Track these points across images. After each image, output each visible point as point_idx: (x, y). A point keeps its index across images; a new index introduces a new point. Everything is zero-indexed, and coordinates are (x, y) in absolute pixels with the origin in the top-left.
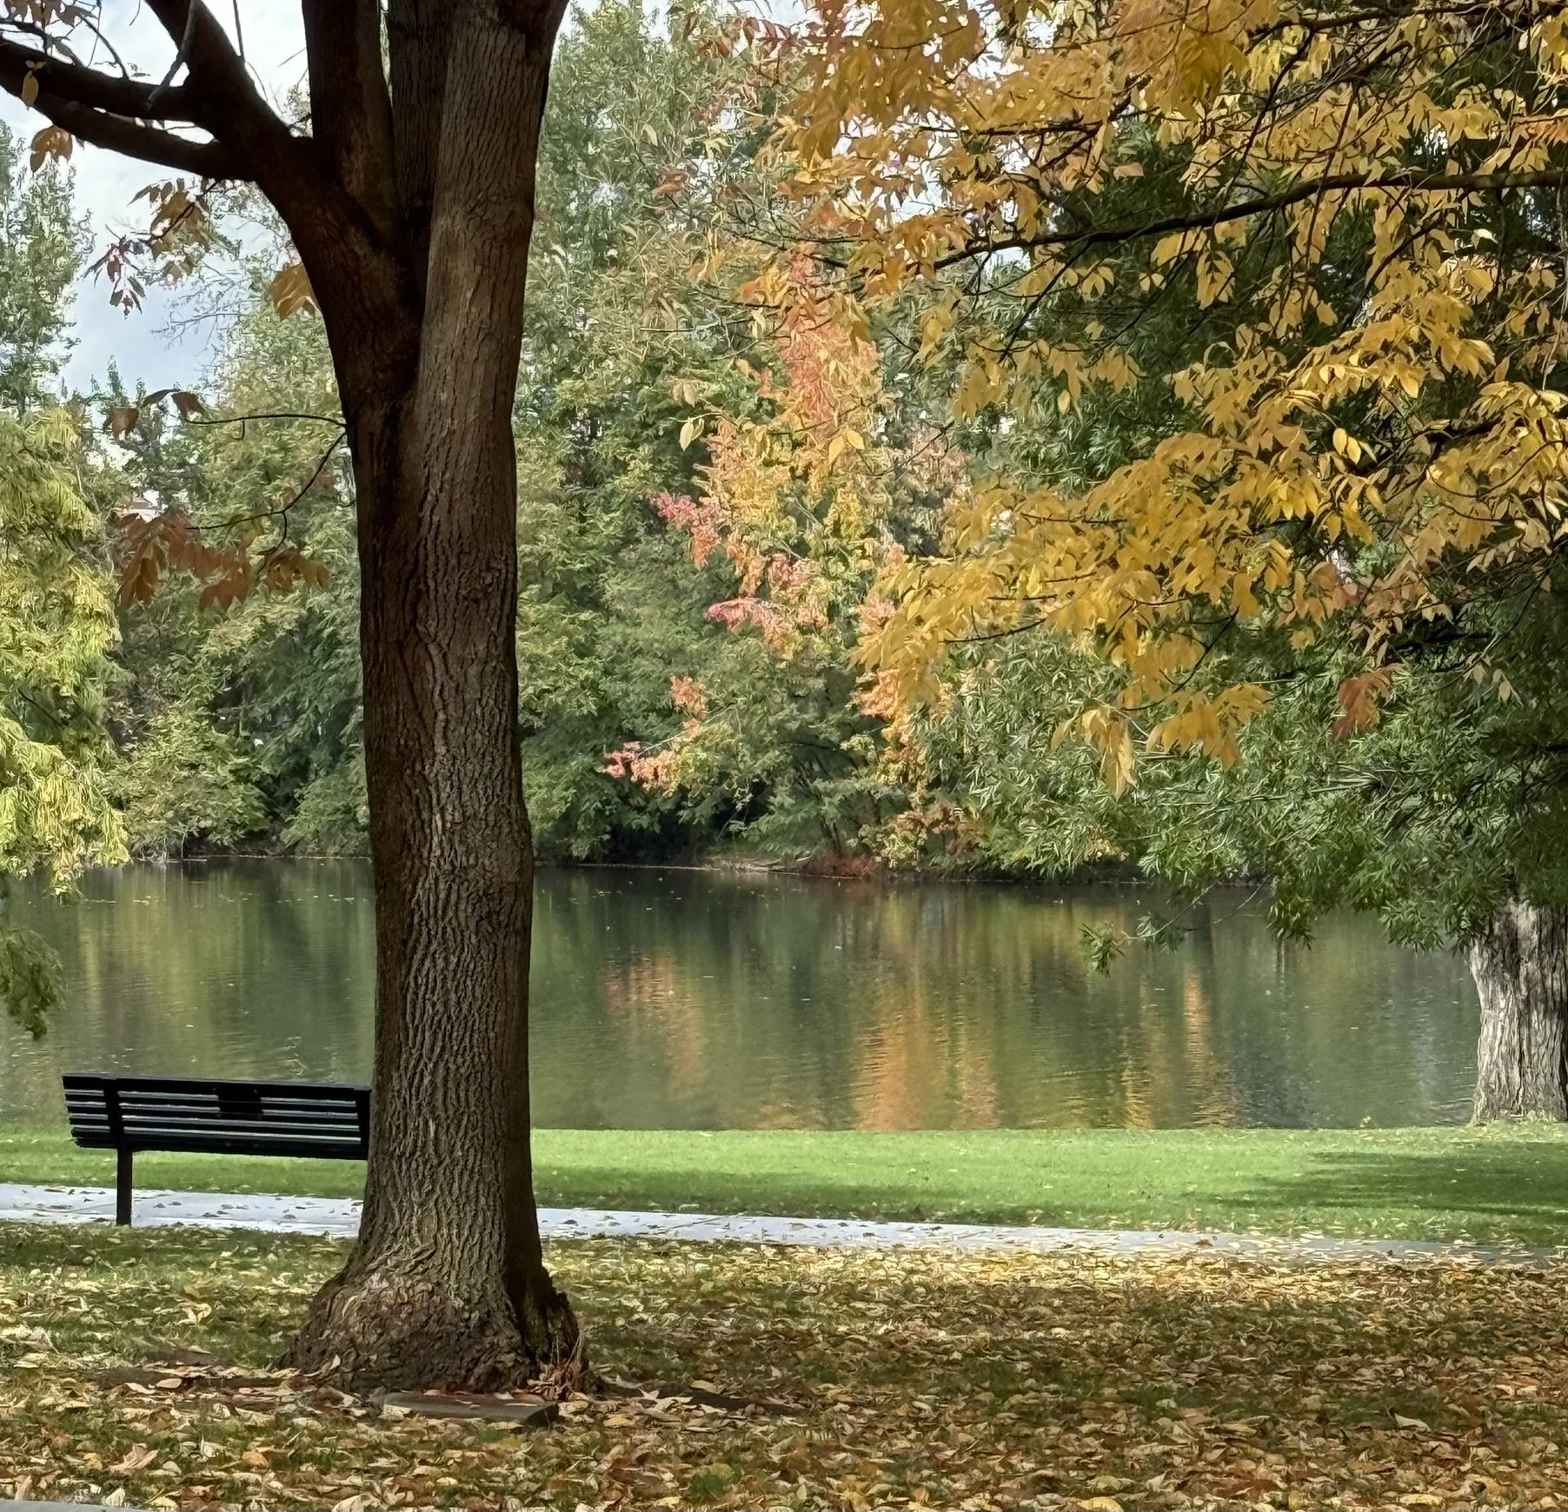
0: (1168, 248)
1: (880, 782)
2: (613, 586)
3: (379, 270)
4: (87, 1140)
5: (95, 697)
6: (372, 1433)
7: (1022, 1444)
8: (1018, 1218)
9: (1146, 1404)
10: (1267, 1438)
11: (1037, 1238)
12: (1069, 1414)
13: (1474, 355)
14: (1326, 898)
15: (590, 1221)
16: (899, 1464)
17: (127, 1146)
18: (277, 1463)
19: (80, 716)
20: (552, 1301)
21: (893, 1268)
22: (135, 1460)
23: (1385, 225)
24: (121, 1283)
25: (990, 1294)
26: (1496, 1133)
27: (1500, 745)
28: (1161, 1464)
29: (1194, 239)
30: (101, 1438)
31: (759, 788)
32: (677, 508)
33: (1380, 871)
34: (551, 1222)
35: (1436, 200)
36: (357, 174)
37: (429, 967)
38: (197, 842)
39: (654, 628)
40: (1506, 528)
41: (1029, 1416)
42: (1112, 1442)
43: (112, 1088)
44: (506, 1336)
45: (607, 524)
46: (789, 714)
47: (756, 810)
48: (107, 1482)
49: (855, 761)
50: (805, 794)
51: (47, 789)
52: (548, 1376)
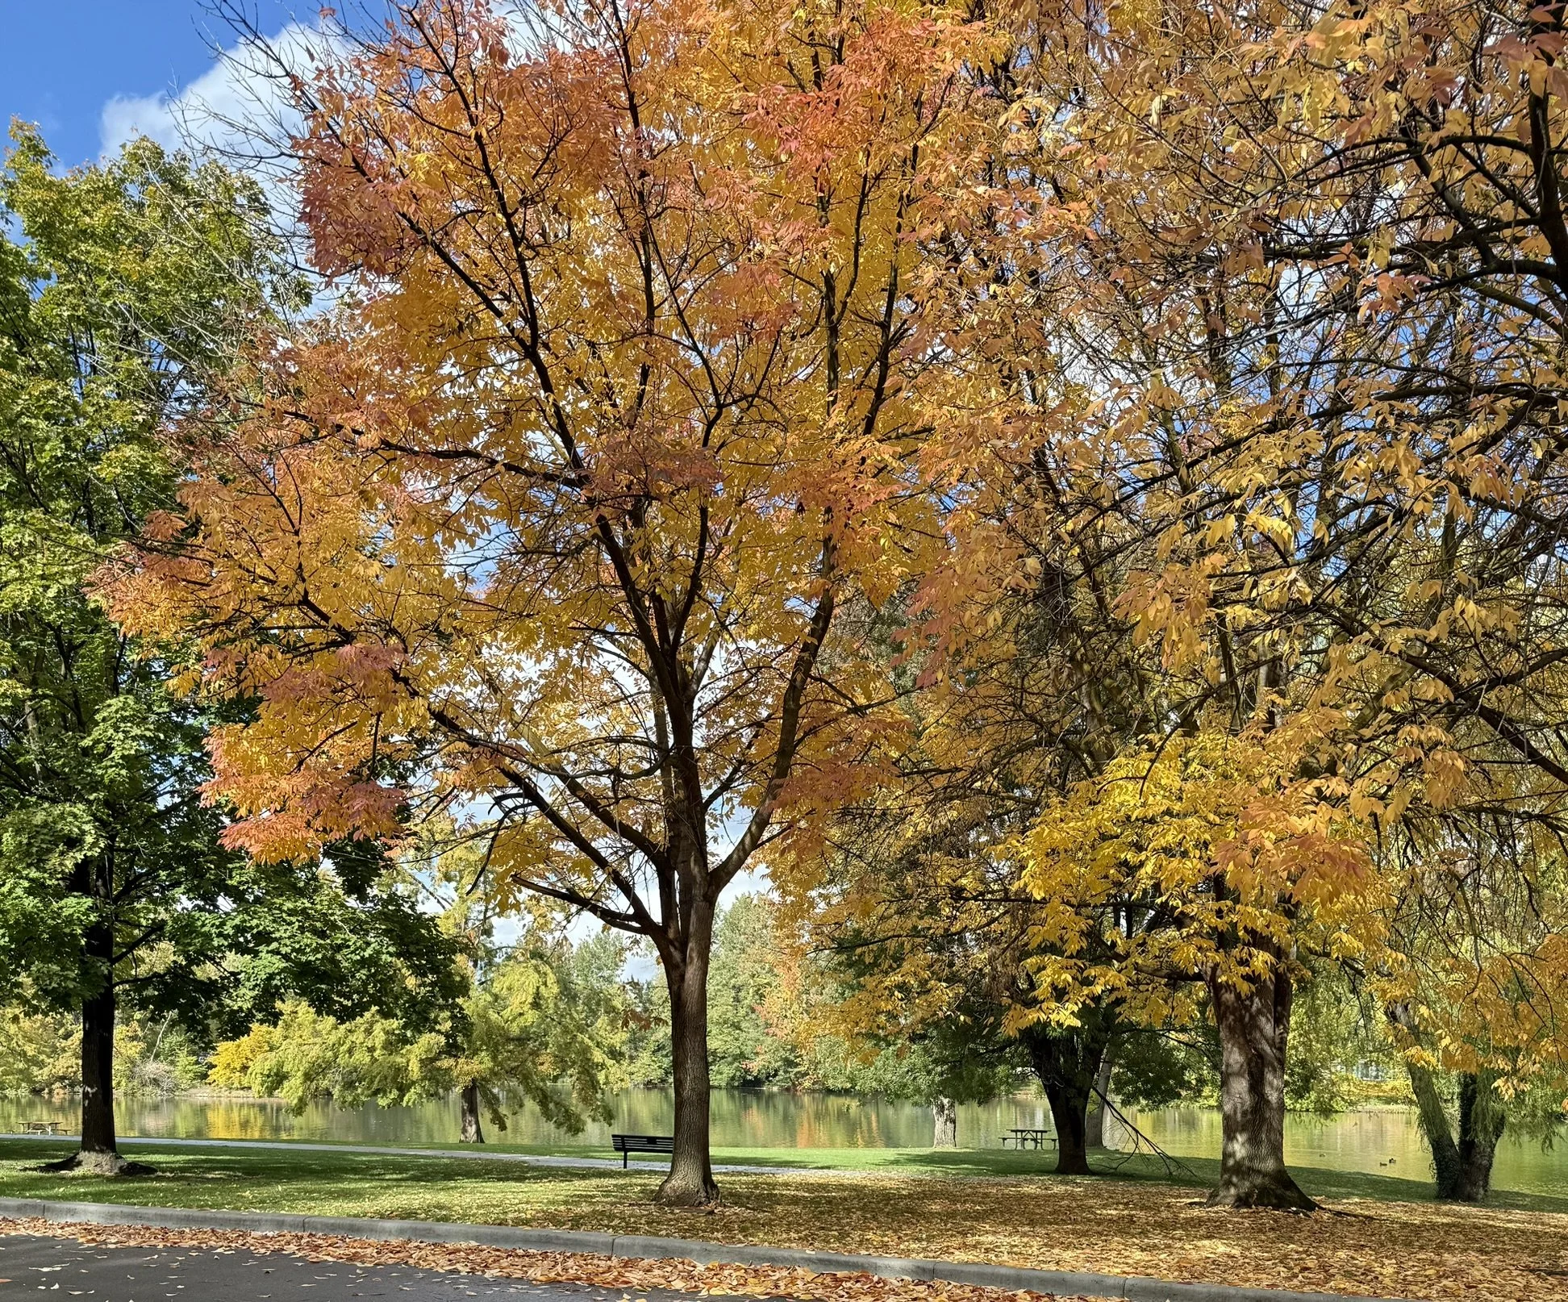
0: (859, 951)
1: (801, 1069)
2: (743, 1025)
3: (677, 955)
4: (617, 1149)
5: (624, 1049)
6: (670, 1216)
7: (818, 1219)
8: (828, 1168)
9: (848, 1211)
10: (874, 1218)
11: (831, 1172)
12: (830, 1212)
13: (927, 974)
14: (898, 1096)
15: (723, 1168)
16: (789, 1224)
17: (626, 1151)
18: (648, 1223)
19: (622, 1054)
20: (714, 1186)
21: (798, 1179)
22: (616, 1222)
23: (907, 946)
24: (621, 1181)
25: (820, 1185)
26: (939, 1149)
27: (936, 1062)
28: (848, 1224)
29: (864, 949)
30: (609, 1217)
31: (776, 1071)
32: (758, 1008)
33: (909, 1091)
34: (714, 1168)
35: (919, 940)
36: (671, 934)
37: (686, 1111)
38: (650, 1082)
39: (753, 1034)
40: (935, 1014)
41: (822, 1213)
42: (839, 1219)
43: (622, 1137)
44: (703, 1194)
45: (742, 1012)
46: (782, 1053)
47: (775, 1075)
48: (608, 1227)
49: (797, 1065)
50: (786, 1072)
51: (612, 1070)
52: (713, 1203)
